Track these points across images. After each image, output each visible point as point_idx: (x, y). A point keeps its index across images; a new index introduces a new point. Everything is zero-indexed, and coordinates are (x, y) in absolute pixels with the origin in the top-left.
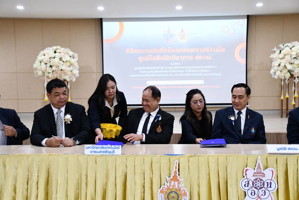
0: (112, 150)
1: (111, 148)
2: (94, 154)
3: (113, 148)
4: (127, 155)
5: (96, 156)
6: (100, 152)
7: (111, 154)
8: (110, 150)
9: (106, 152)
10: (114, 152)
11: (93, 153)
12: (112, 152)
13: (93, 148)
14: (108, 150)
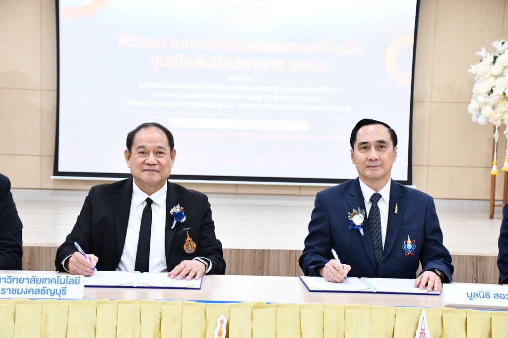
0: (59, 287)
1: (57, 281)
2: (11, 296)
3: (62, 282)
4: (98, 301)
5: (17, 302)
6: (28, 291)
7: (56, 296)
8: (53, 286)
9: (43, 291)
10: (64, 291)
11: (7, 295)
12: (58, 292)
13: (7, 282)
14: (48, 286)
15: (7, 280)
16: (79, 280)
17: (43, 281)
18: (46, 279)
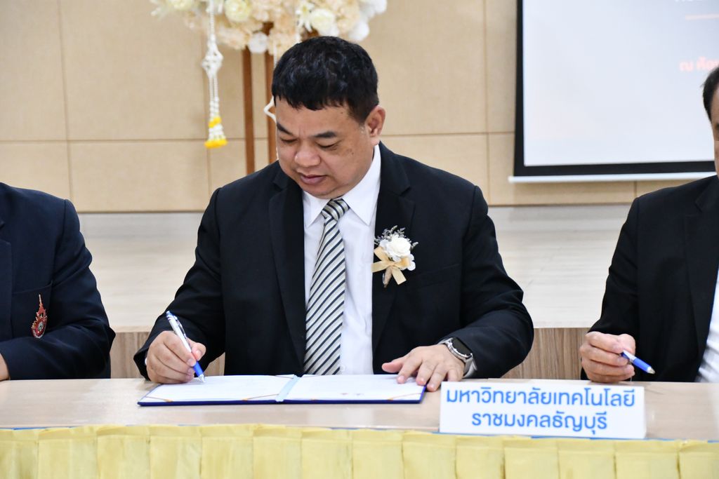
0: (590, 412)
1: (587, 400)
2: (493, 429)
3: (597, 400)
4: (680, 444)
5: (505, 444)
6: (527, 420)
7: (585, 432)
8: (577, 410)
9: (557, 420)
10: (602, 420)
11: (485, 428)
12: (590, 423)
13: (483, 400)
14: (567, 409)
15: (481, 397)
16: (633, 396)
17: (557, 397)
18: (561, 395)
